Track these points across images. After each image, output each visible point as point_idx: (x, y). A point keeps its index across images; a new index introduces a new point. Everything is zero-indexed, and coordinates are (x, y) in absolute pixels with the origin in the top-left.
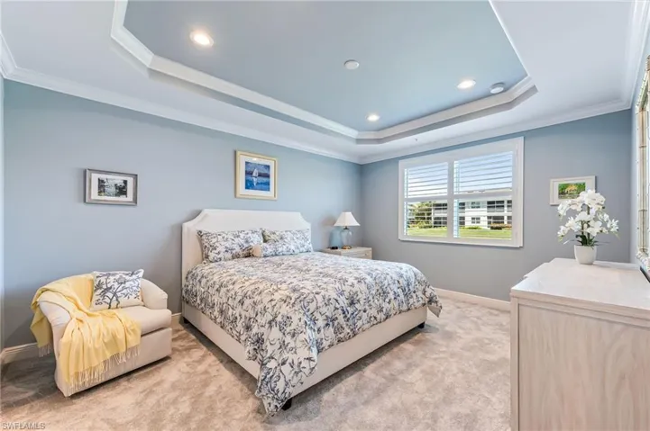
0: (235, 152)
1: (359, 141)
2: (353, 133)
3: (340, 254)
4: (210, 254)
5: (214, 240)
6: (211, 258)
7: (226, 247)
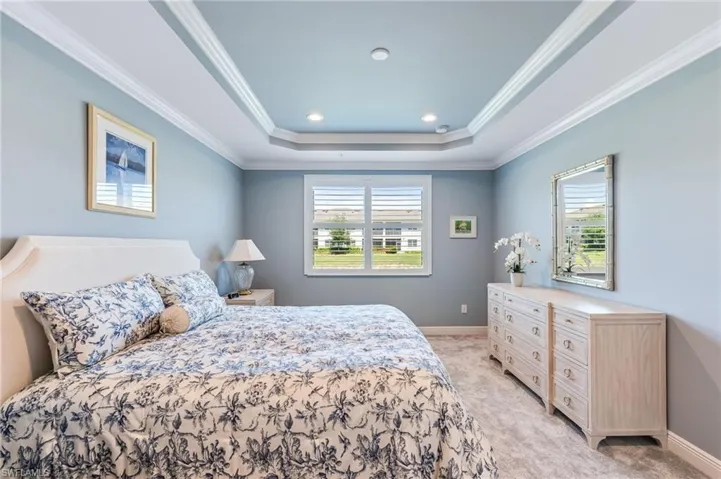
0: (87, 107)
1: (273, 140)
2: (269, 126)
3: (252, 303)
4: (79, 347)
5: (82, 313)
6: (83, 359)
7: (114, 325)
